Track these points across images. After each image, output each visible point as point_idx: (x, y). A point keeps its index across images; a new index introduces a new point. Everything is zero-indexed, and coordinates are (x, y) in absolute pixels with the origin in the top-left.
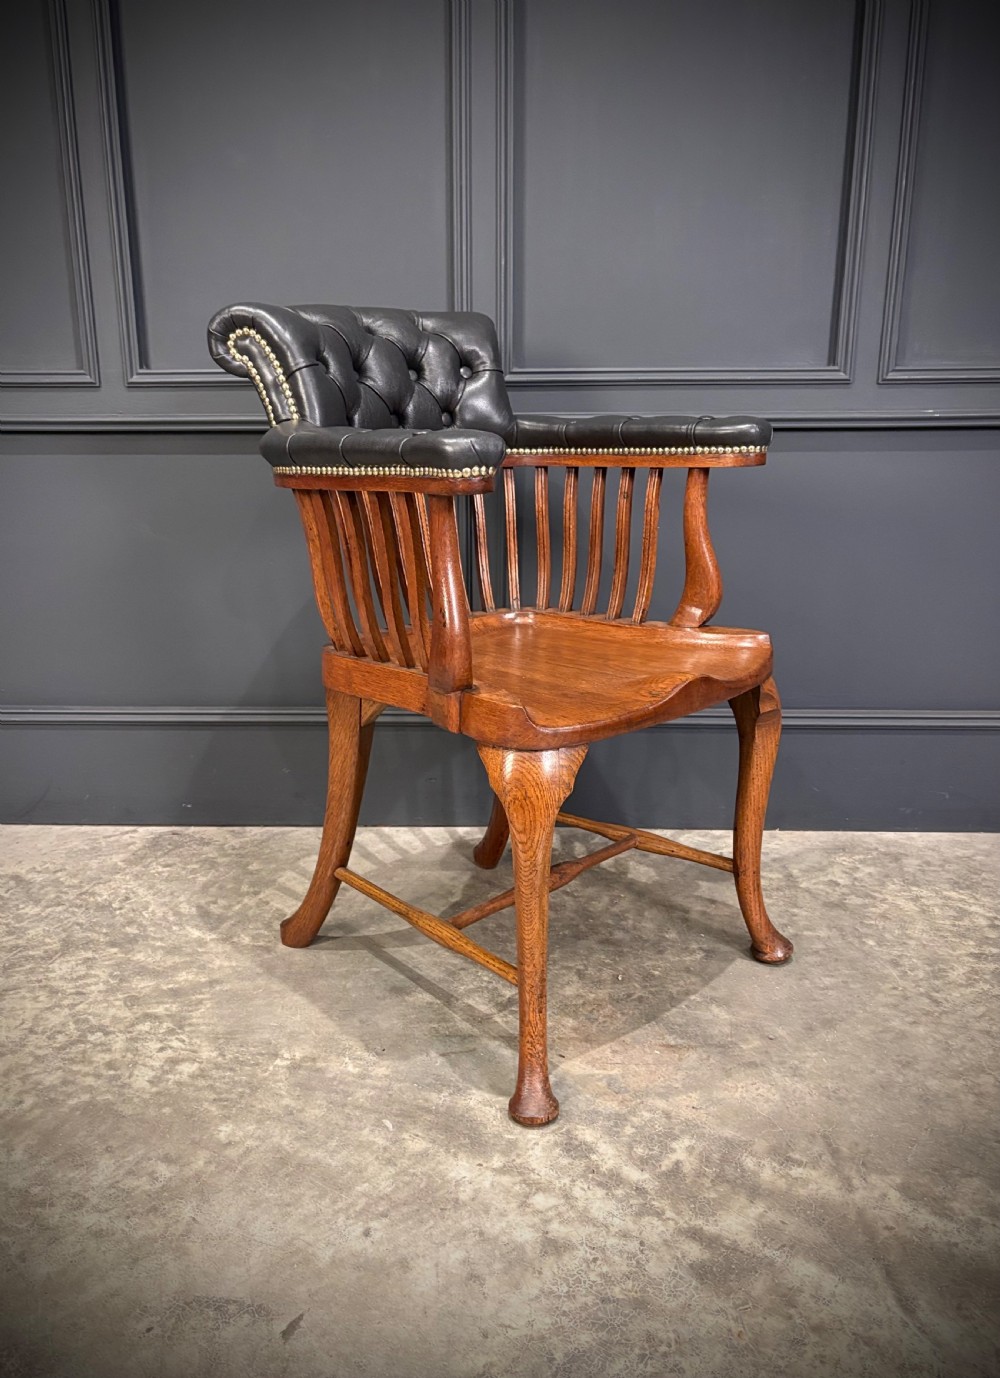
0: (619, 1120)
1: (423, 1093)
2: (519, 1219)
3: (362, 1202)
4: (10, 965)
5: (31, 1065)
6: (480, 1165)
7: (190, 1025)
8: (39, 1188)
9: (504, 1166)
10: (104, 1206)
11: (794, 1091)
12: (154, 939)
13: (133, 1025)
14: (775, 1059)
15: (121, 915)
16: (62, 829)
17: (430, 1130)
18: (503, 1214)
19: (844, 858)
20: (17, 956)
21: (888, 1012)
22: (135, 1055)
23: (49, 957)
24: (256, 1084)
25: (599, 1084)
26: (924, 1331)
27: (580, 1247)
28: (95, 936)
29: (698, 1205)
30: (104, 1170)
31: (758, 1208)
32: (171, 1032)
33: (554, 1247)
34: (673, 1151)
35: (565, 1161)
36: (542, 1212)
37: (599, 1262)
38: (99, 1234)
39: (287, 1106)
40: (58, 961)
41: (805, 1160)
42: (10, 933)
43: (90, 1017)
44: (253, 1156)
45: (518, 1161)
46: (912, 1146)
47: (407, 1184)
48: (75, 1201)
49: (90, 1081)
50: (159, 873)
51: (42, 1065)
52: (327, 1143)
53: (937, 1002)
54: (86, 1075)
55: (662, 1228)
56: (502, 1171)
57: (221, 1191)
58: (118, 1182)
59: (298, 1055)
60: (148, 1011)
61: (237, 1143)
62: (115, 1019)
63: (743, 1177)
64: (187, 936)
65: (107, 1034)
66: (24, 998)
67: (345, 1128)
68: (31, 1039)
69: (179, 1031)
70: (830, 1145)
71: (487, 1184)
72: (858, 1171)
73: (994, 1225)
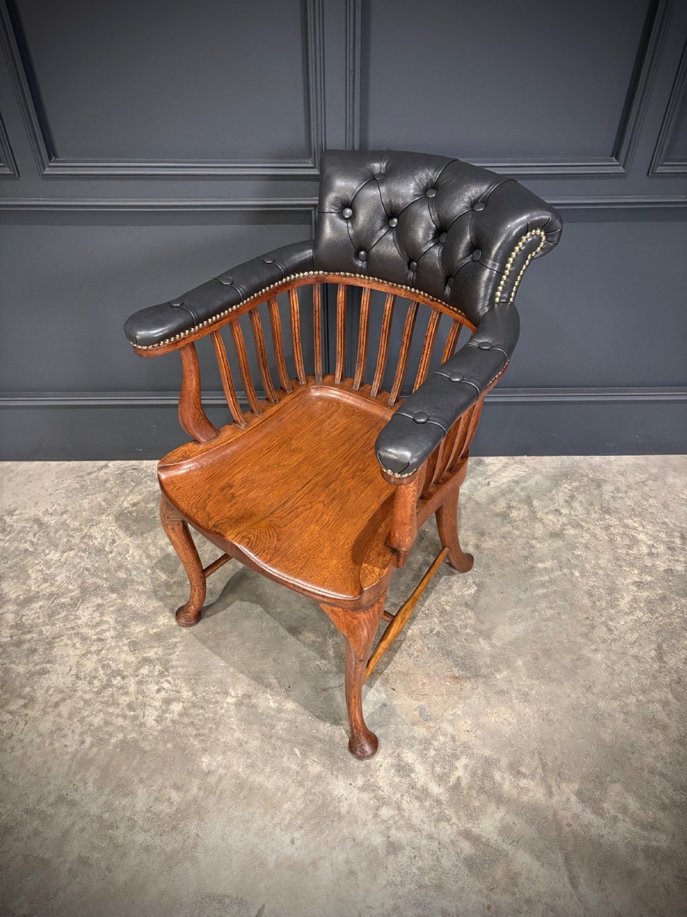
0: (427, 743)
1: (316, 724)
2: (374, 827)
3: (288, 816)
4: (52, 613)
5: (83, 708)
6: (351, 784)
7: (172, 667)
8: (108, 814)
9: (364, 785)
10: (146, 827)
11: (525, 716)
12: (139, 583)
13: (138, 669)
14: (515, 687)
15: (113, 559)
16: (58, 465)
17: (321, 755)
18: (365, 824)
19: (566, 485)
20: (54, 604)
21: (582, 641)
22: (143, 697)
23: (74, 604)
24: (218, 720)
25: (415, 713)
26: (581, 901)
27: (407, 848)
28: (99, 581)
29: (469, 811)
30: (142, 798)
31: (500, 814)
32: (161, 674)
33: (393, 848)
34: (457, 768)
35: (397, 780)
36: (385, 821)
37: (417, 859)
38: (147, 849)
39: (238, 739)
40: (81, 608)
41: (527, 773)
42: (45, 580)
43: (110, 662)
44: (224, 783)
45: (372, 780)
46: (586, 758)
47: (311, 801)
48: (130, 823)
49: (120, 721)
50: (131, 513)
51: (90, 708)
52: (264, 770)
53: (610, 630)
54: (118, 716)
55: (450, 831)
56: (364, 788)
57: (209, 811)
58: (151, 807)
59: (240, 693)
60: (145, 655)
61: (214, 772)
62: (126, 663)
63: (494, 788)
64: (158, 580)
65: (123, 678)
66: (66, 645)
67: (273, 757)
68: (78, 685)
69: (166, 673)
70: (541, 760)
71: (355, 799)
72: (556, 781)
73: (624, 820)
